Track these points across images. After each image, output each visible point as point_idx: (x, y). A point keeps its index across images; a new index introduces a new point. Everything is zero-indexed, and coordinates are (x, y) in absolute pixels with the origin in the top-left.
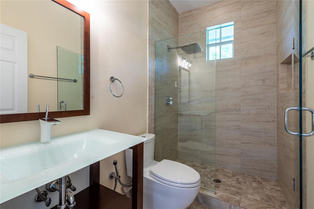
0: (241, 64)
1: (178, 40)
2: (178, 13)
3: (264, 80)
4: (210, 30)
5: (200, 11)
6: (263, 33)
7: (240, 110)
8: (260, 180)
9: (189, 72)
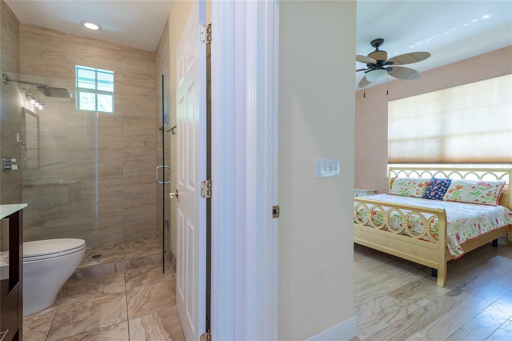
0: (123, 122)
1: (20, 66)
2: (19, 21)
3: (145, 142)
4: (80, 68)
5: (64, 37)
6: (145, 96)
7: (122, 173)
8: (142, 240)
9: (38, 119)
